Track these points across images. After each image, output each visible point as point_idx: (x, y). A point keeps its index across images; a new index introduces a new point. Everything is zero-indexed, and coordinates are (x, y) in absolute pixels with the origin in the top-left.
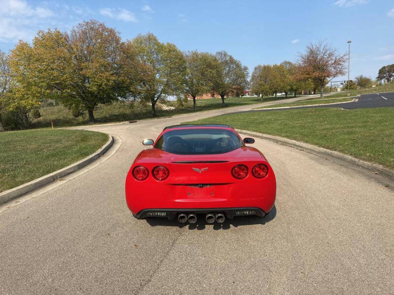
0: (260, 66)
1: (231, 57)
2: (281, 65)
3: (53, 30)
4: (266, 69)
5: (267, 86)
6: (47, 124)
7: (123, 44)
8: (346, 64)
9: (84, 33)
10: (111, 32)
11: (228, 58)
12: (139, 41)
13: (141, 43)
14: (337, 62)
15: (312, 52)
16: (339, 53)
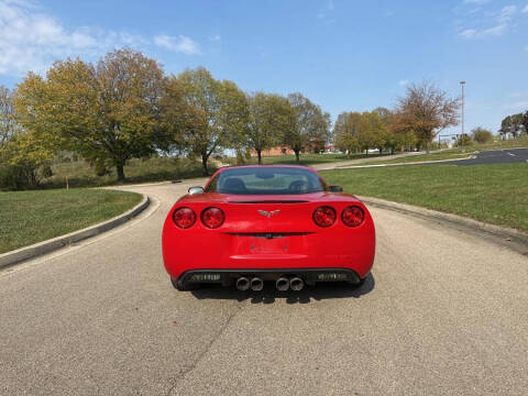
0: (345, 113)
1: (307, 101)
2: (373, 113)
3: (74, 60)
4: (354, 117)
5: (356, 140)
6: (60, 185)
7: (166, 79)
8: (459, 111)
9: (115, 65)
10: (152, 63)
11: (304, 102)
12: (187, 77)
13: (189, 79)
14: (447, 109)
15: (414, 94)
16: (449, 97)
